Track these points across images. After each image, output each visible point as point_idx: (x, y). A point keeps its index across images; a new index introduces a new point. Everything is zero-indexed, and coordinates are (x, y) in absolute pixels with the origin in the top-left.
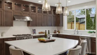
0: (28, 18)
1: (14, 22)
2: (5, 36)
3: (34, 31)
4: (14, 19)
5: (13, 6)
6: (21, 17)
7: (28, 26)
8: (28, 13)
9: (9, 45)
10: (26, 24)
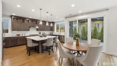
0: (37, 27)
1: (30, 29)
2: (26, 35)
3: (40, 33)
4: (30, 28)
5: (30, 21)
6: (34, 26)
7: (37, 30)
8: (37, 25)
9: (26, 38)
10: (36, 29)
